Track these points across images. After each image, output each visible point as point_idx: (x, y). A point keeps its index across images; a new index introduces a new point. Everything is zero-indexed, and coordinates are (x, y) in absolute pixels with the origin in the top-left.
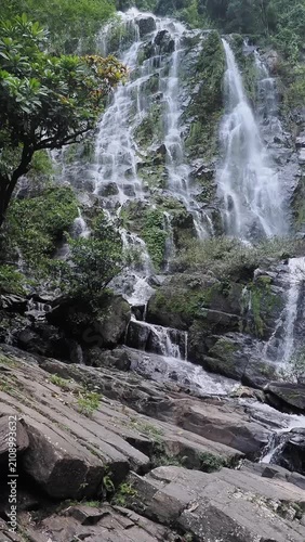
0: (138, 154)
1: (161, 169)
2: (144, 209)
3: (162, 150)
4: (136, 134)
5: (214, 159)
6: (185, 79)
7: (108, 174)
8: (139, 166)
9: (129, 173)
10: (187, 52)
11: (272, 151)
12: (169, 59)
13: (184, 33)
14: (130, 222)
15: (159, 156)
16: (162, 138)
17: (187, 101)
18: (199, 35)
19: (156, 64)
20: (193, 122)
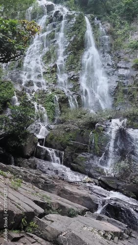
0: (43, 68)
1: (54, 75)
2: (46, 93)
3: (55, 66)
4: (43, 58)
5: (79, 72)
6: (67, 34)
7: (29, 76)
8: (44, 73)
9: (39, 76)
10: (68, 21)
11: (106, 70)
12: (60, 24)
13: (67, 13)
14: (39, 99)
15: (54, 69)
16: (55, 61)
17: (68, 44)
18: (74, 14)
19: (54, 26)
20: (70, 54)
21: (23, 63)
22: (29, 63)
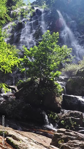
6: (46, 22)
8: (37, 45)
13: (44, 10)
17: (49, 27)
18: (49, 10)
21: (20, 39)
22: (24, 38)
